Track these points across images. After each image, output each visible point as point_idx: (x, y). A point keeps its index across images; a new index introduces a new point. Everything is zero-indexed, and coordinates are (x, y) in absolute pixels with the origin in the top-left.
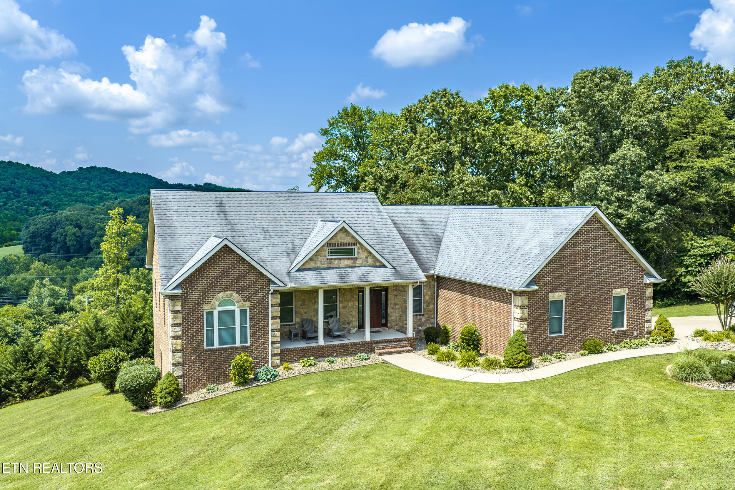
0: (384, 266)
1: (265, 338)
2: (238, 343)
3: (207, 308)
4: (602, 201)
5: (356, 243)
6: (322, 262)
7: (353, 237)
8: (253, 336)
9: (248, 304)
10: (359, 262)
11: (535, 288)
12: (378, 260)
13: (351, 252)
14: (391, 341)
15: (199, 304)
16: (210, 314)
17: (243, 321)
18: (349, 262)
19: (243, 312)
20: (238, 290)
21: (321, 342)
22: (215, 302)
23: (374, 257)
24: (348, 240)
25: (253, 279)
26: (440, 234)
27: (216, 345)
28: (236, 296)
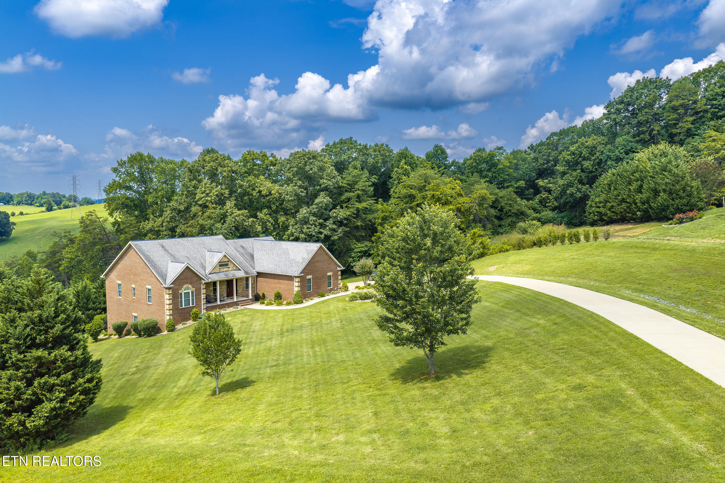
0: (240, 270)
1: (201, 302)
2: (191, 305)
3: (180, 291)
4: (312, 225)
5: (229, 261)
6: (217, 270)
7: (228, 259)
8: (196, 302)
9: (194, 289)
10: (230, 269)
11: (303, 274)
12: (237, 267)
13: (227, 265)
14: (244, 300)
15: (178, 290)
16: (181, 294)
17: (193, 296)
18: (227, 269)
19: (192, 292)
20: (191, 283)
21: (219, 303)
22: (183, 289)
23: (236, 266)
24: (226, 260)
25: (196, 279)
26: (252, 252)
27: (183, 307)
28: (190, 286)
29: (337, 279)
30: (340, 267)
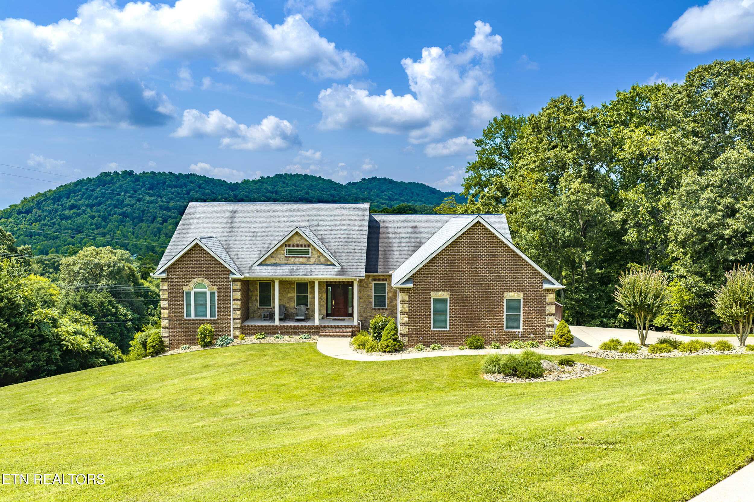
0: (334, 265)
1: (229, 315)
2: (209, 317)
3: (186, 289)
5: (309, 245)
6: (280, 258)
7: (307, 240)
8: (220, 312)
9: (215, 288)
10: (312, 261)
11: (411, 286)
12: (328, 260)
13: (306, 252)
14: (339, 327)
15: (181, 286)
16: (188, 294)
17: (212, 300)
18: (304, 260)
19: (212, 294)
20: (208, 277)
21: (277, 322)
22: (191, 285)
23: (325, 257)
24: (302, 242)
25: (219, 270)
27: (193, 317)
28: (206, 282)
29: (542, 312)
30: (549, 282)
